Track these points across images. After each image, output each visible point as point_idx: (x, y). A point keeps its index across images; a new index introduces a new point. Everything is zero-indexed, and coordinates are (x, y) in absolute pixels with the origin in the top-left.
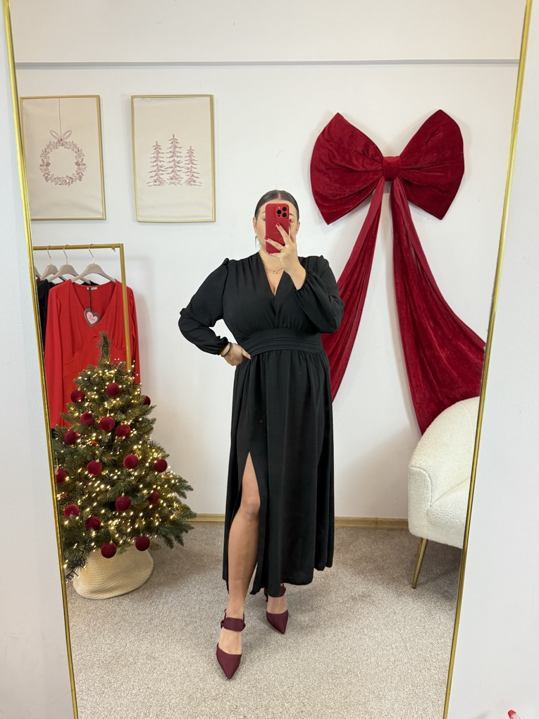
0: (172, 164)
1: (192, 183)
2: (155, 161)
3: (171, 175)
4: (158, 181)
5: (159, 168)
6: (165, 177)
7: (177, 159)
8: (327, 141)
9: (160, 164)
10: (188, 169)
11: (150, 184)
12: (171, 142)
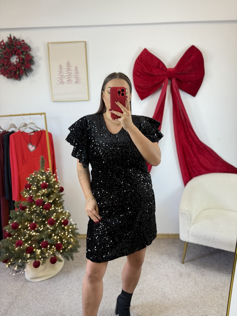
0: (68, 74)
1: (78, 83)
2: (60, 73)
3: (68, 79)
4: (62, 82)
5: (62, 76)
6: (65, 80)
7: (70, 72)
8: (140, 61)
9: (62, 74)
10: (75, 76)
11: (58, 84)
12: (67, 64)
